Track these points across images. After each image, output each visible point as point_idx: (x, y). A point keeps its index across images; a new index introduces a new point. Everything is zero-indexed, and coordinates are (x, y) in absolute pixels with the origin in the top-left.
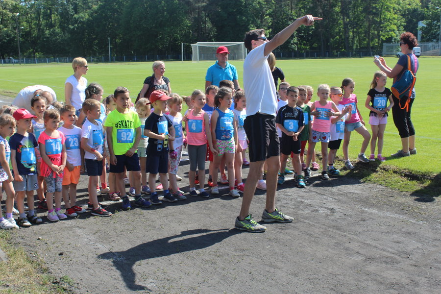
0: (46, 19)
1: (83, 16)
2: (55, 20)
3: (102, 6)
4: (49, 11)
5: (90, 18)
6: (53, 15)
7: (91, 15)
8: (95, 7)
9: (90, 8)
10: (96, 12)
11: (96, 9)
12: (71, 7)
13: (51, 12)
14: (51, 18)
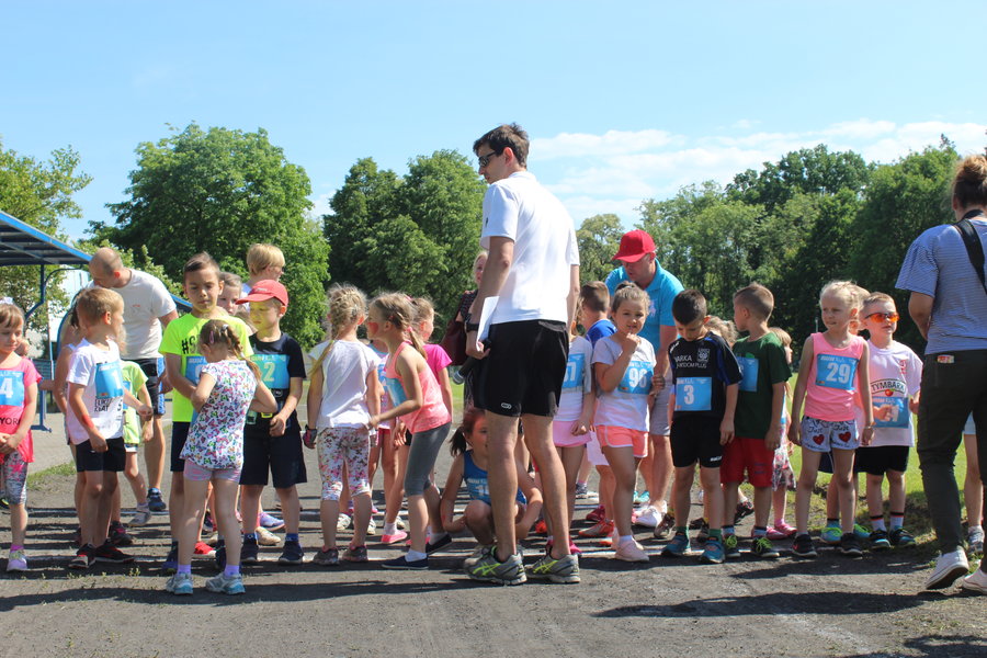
0: (694, 285)
1: (766, 273)
2: (711, 287)
3: (805, 249)
4: (699, 267)
5: (779, 277)
6: (708, 274)
7: (782, 270)
8: (791, 252)
9: (781, 257)
10: (793, 264)
11: (793, 257)
12: (745, 255)
13: (704, 268)
14: (703, 281)
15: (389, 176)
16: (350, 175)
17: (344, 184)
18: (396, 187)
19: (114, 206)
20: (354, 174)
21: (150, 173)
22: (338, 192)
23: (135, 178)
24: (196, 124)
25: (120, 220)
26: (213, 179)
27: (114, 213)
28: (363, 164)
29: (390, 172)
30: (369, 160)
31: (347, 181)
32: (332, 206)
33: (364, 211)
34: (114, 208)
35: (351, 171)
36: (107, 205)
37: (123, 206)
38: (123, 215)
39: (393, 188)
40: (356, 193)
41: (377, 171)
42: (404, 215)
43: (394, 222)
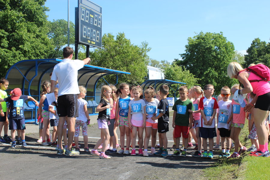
15: (264, 43)
16: (252, 43)
17: (251, 46)
18: (266, 46)
19: (181, 55)
20: (254, 43)
21: (190, 45)
22: (249, 48)
23: (186, 47)
24: (202, 32)
25: (183, 58)
26: (206, 47)
27: (181, 56)
28: (256, 40)
29: (264, 42)
30: (258, 39)
31: (251, 45)
32: (247, 52)
33: (256, 53)
34: (182, 55)
35: (253, 42)
36: (180, 54)
37: (184, 54)
38: (184, 57)
39: (265, 46)
40: (253, 48)
41: (261, 42)
42: (268, 54)
43: (265, 56)
